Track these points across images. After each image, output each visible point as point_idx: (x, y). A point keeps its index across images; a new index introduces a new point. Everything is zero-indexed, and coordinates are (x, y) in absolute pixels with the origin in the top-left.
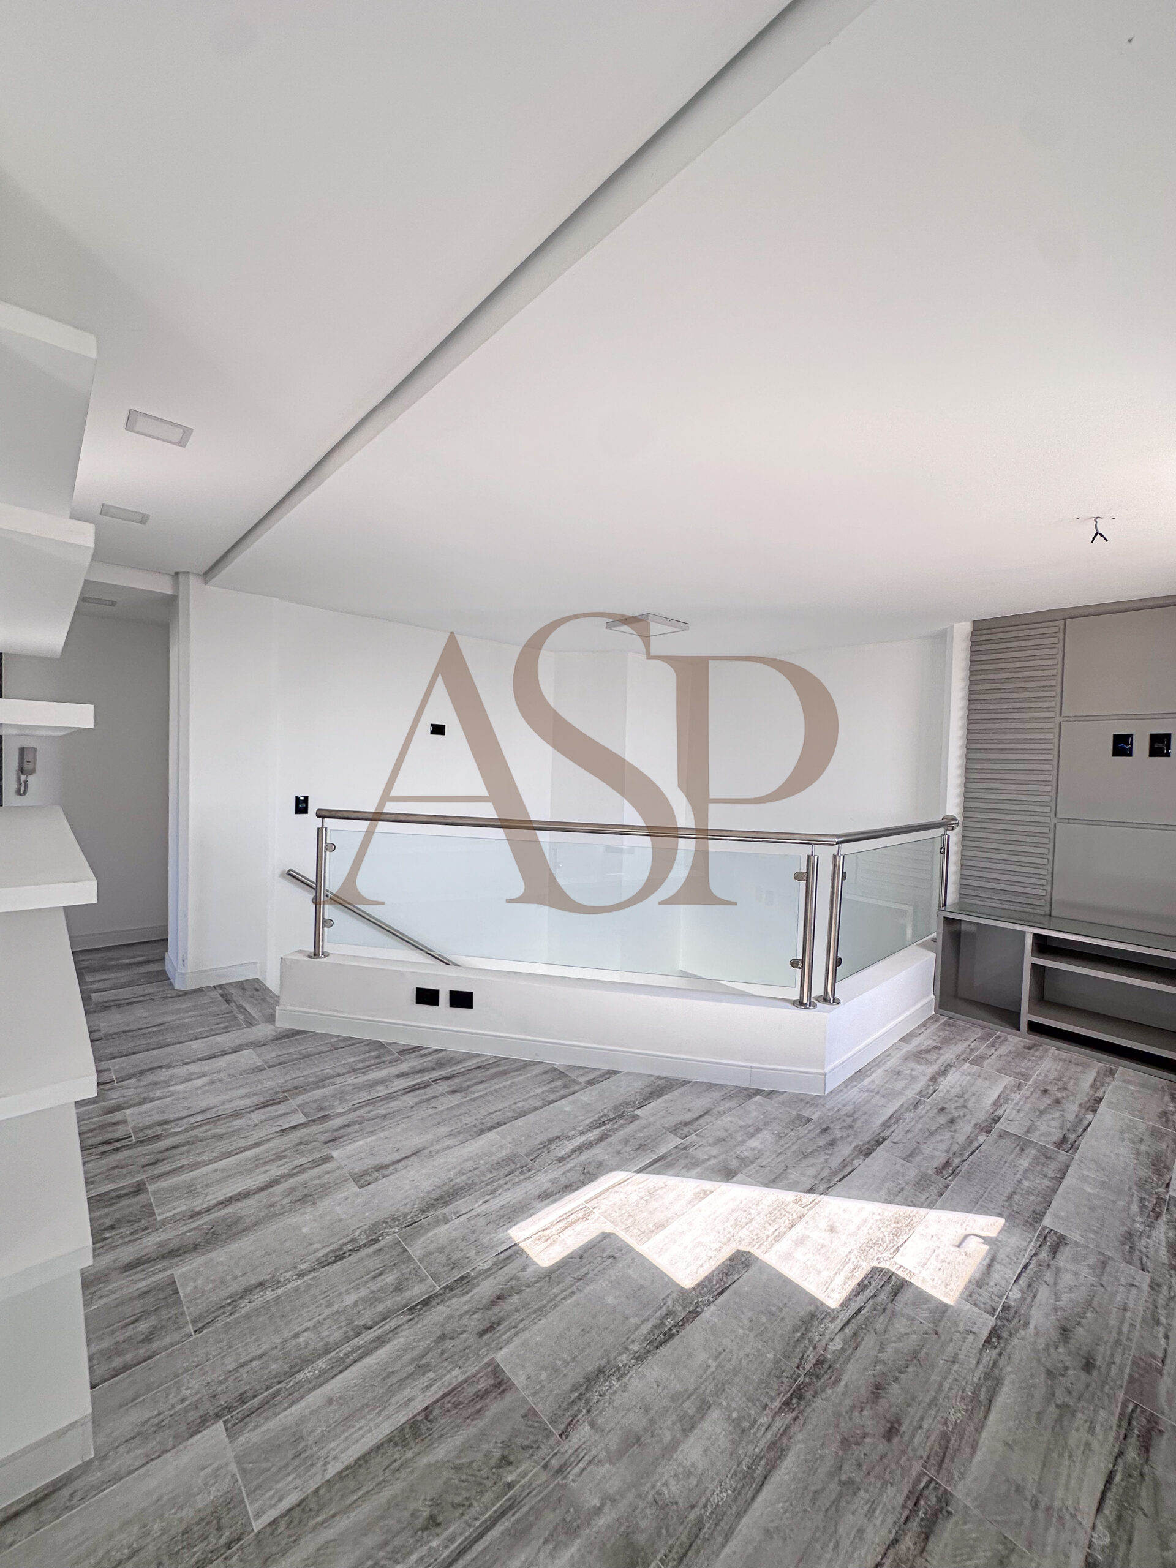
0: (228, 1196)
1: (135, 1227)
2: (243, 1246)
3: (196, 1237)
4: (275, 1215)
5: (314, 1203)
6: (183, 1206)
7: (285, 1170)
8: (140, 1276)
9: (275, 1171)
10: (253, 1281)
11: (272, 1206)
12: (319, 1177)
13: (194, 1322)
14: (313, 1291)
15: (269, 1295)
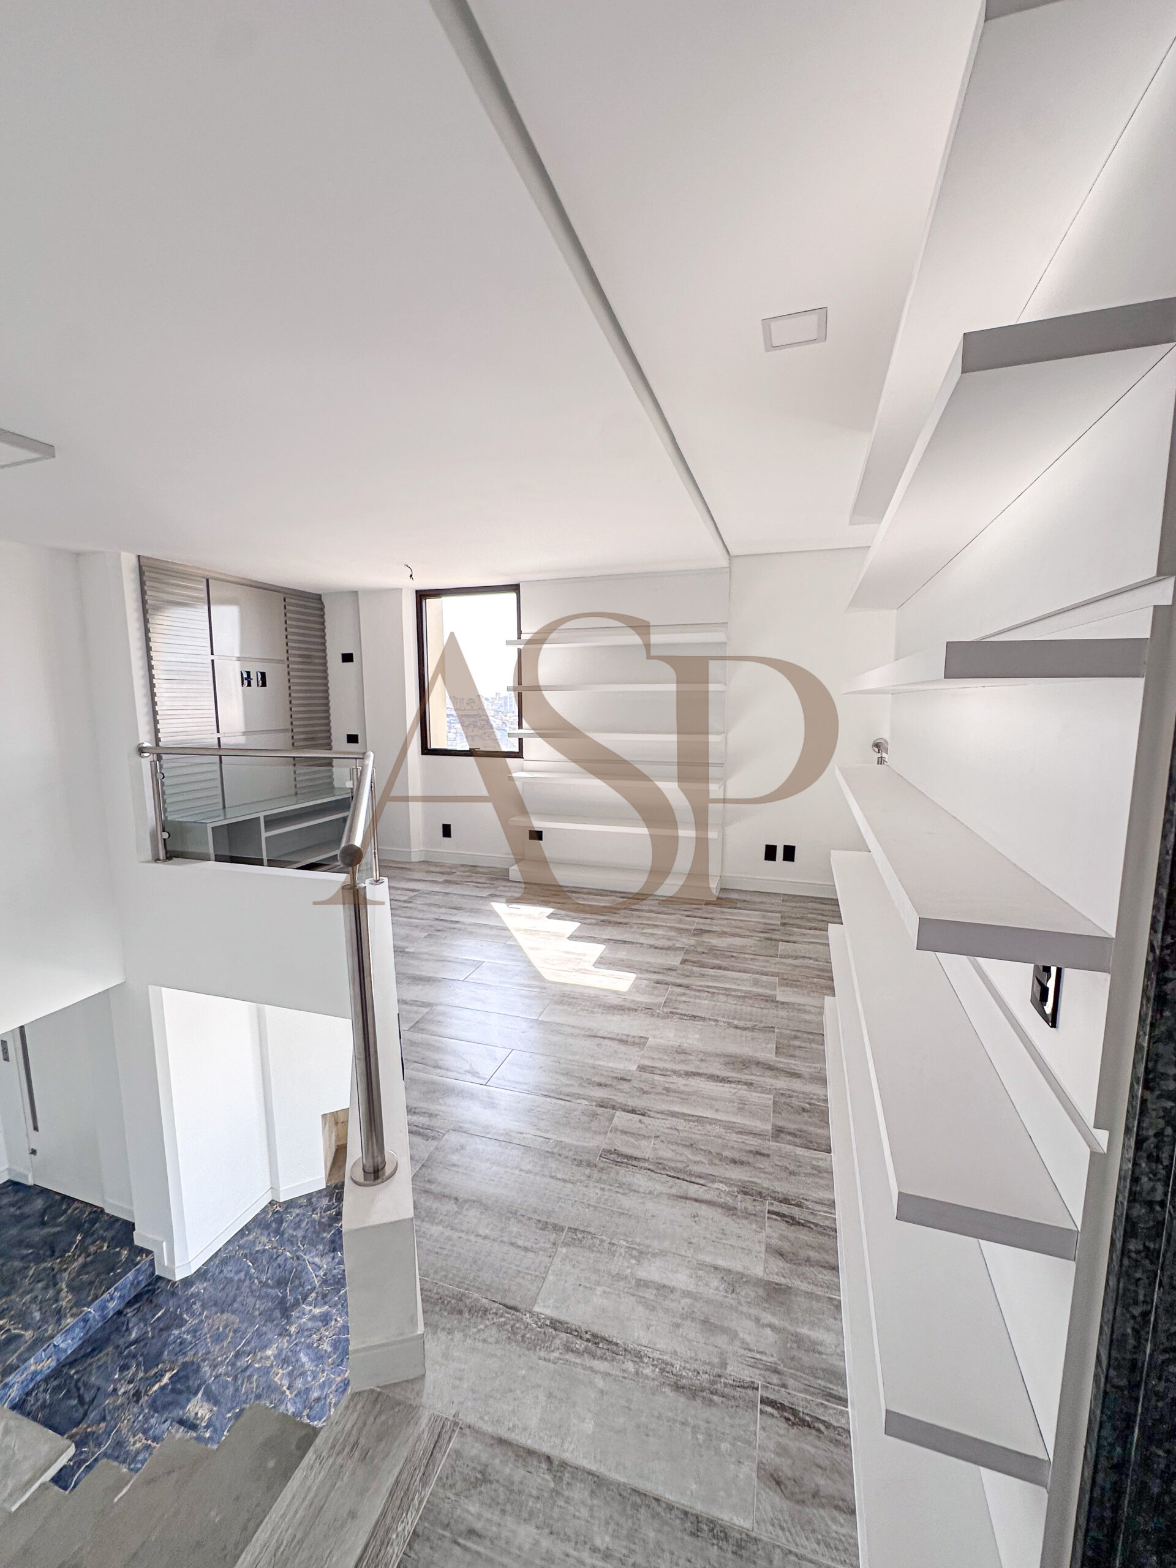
0: (721, 1084)
1: (788, 1101)
2: (733, 1048)
3: (755, 1069)
4: (705, 1053)
5: (680, 1046)
6: (754, 1096)
7: (675, 1079)
8: (793, 1067)
9: (680, 1082)
10: (739, 1031)
11: (702, 1060)
12: (660, 1059)
13: (774, 1032)
14: (717, 1012)
15: (736, 1022)
